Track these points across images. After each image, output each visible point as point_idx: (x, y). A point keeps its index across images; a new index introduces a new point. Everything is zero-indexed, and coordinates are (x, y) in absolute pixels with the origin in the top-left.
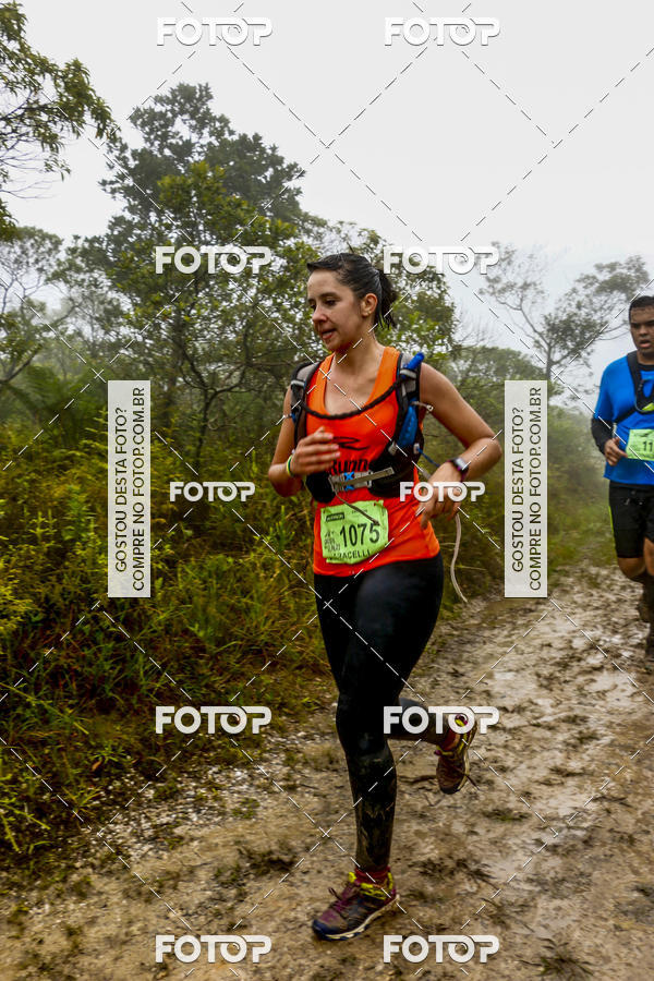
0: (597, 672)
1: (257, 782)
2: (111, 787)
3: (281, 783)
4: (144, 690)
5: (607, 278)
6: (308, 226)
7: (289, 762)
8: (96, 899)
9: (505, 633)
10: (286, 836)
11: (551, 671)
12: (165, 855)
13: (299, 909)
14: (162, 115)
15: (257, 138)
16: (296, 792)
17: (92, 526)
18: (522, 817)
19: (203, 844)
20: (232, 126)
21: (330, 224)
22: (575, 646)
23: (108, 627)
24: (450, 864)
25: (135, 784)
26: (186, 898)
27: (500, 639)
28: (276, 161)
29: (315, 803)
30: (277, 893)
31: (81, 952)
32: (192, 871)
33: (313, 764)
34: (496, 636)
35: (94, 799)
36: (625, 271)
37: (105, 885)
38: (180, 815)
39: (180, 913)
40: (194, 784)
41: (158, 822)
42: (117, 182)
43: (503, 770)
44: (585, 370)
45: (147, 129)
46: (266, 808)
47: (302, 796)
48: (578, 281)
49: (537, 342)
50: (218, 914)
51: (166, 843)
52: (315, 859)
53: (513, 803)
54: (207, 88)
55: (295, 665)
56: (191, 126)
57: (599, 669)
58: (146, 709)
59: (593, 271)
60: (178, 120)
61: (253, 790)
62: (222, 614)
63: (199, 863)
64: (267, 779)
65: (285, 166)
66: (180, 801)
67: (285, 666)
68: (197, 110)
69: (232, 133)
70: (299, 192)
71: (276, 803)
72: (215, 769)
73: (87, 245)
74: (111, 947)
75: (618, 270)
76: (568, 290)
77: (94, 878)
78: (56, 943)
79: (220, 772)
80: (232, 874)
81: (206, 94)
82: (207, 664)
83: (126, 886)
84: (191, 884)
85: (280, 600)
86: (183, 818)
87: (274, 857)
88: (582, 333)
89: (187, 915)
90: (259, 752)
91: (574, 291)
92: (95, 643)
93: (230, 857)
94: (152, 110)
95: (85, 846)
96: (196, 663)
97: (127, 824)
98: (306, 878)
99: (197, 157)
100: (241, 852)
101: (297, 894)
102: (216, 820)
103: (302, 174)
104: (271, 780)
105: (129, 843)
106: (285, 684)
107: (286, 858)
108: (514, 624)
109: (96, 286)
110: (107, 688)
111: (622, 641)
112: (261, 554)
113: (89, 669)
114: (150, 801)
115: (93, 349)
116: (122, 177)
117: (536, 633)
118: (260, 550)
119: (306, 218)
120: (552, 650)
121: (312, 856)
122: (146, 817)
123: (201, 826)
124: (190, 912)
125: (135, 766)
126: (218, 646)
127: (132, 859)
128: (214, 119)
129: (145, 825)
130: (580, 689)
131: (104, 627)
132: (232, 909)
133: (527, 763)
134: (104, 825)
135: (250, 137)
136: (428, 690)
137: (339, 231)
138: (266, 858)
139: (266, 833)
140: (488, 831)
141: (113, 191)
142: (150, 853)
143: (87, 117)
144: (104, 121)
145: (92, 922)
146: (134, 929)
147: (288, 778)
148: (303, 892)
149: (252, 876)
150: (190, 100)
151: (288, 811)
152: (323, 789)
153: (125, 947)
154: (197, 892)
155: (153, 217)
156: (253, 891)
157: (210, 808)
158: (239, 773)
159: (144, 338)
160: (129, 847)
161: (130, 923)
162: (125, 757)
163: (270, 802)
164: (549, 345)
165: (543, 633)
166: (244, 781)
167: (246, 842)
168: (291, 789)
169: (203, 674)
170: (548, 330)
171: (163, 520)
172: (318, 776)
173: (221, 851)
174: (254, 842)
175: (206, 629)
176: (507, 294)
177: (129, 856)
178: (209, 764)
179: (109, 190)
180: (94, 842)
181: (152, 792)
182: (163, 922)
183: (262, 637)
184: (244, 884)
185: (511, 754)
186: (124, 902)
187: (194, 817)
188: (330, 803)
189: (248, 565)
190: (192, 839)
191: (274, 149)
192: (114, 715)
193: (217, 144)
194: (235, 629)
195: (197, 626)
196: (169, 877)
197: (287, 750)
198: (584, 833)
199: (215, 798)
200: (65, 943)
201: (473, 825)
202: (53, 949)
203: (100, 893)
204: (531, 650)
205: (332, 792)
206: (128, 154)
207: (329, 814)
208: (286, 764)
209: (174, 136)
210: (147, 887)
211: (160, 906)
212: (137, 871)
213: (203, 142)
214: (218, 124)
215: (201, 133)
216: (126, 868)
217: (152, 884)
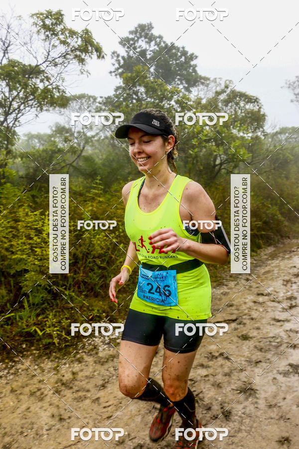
6: (202, 81)
8: (84, 363)
12: (112, 349)
14: (132, 39)
20: (164, 39)
21: (211, 79)
28: (184, 53)
31: (76, 380)
34: (273, 263)
37: (89, 359)
39: (113, 369)
42: (116, 71)
54: (151, 24)
56: (146, 42)
60: (140, 40)
68: (147, 34)
69: (164, 42)
70: (196, 66)
73: (106, 100)
74: (87, 379)
77: (85, 356)
78: (68, 376)
81: (150, 27)
83: (96, 360)
94: (128, 38)
95: (84, 345)
97: (100, 338)
103: (196, 57)
105: (100, 345)
110: (97, 288)
113: (90, 281)
116: (118, 69)
119: (201, 78)
125: (106, 317)
128: (155, 38)
129: (107, 338)
137: (216, 82)
141: (115, 75)
142: (107, 348)
145: (82, 370)
146: (96, 373)
150: (144, 31)
161: (95, 371)
162: (102, 314)
177: (99, 349)
180: (87, 344)
182: (106, 372)
186: (94, 365)
191: (183, 48)
192: (100, 298)
193: (157, 49)
196: (111, 357)
200: (71, 376)
202: (68, 378)
203: (86, 361)
206: (120, 58)
209: (139, 48)
210: (103, 360)
211: (106, 366)
212: (101, 355)
213: (151, 49)
214: (158, 40)
215: (150, 45)
216: (97, 353)
217: (105, 359)
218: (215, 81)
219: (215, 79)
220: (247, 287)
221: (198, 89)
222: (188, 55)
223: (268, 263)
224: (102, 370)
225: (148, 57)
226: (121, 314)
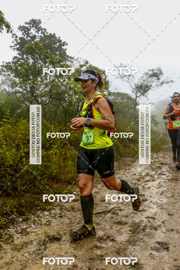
0: (148, 182)
1: (51, 215)
2: (9, 218)
3: (58, 215)
4: (19, 190)
5: (151, 73)
6: (69, 59)
7: (61, 209)
8: (3, 251)
9: (123, 171)
10: (59, 230)
11: (135, 182)
12: (24, 237)
13: (62, 251)
14: (27, 28)
15: (54, 34)
16: (62, 218)
17: (5, 143)
18: (126, 223)
19: (35, 234)
20: (47, 31)
21: (75, 58)
22: (142, 175)
23: (9, 172)
24: (105, 237)
25: (16, 217)
26: (30, 250)
27: (122, 173)
28: (60, 41)
29: (67, 221)
30: (56, 247)
32: (32, 242)
33: (68, 210)
34: (120, 172)
35: (4, 222)
36: (156, 71)
37: (6, 247)
38: (29, 225)
39: (28, 254)
40: (33, 216)
41: (23, 228)
42: (15, 46)
43: (121, 210)
44: (146, 99)
45: (23, 31)
46: (54, 223)
47: (64, 219)
48: (144, 74)
49: (133, 91)
50: (38, 254)
51: (24, 234)
52: (67, 237)
53: (124, 219)
54: (40, 20)
55: (63, 182)
56: (35, 31)
57: (148, 181)
58: (20, 195)
59: (148, 71)
60: (32, 29)
61: (50, 217)
62: (43, 168)
63: (34, 239)
64: (54, 214)
65: (62, 42)
66: (29, 221)
67: (60, 182)
68: (37, 26)
69: (47, 33)
70: (66, 50)
71: (57, 221)
72: (40, 212)
73: (6, 64)
75: (154, 71)
76: (141, 77)
77: (3, 245)
79: (41, 213)
80: (43, 242)
81: (40, 22)
82: (38, 182)
83: (12, 247)
84: (31, 245)
85: (59, 163)
86: (30, 226)
87: (55, 237)
88: (145, 88)
89: (30, 254)
90: (52, 207)
91: (143, 77)
92: (5, 177)
93: (43, 237)
94: (24, 26)
95: (1, 235)
96: (35, 182)
97: (14, 228)
98: (64, 243)
99: (37, 39)
100: (46, 236)
101: (62, 247)
102: (39, 226)
103: (67, 44)
104: (56, 215)
106: (60, 187)
107: (59, 237)
108: (126, 169)
109: (9, 76)
110: (9, 189)
111: (155, 173)
112: (54, 151)
113: (3, 184)
114: (20, 222)
115: (8, 94)
117: (131, 171)
118: (54, 149)
119: (68, 57)
120: (136, 176)
121: (66, 236)
122: (19, 226)
123: (35, 228)
124: (31, 254)
125: (16, 212)
126: (41, 177)
127: (14, 239)
128: (42, 29)
129: (19, 229)
130: (143, 187)
131: (8, 172)
132: (43, 252)
133: (128, 208)
134: (7, 229)
135: (52, 34)
136: (101, 188)
137: (77, 60)
138: (53, 237)
139: (53, 230)
140: (116, 228)
141: (14, 49)
142: (20, 237)
143: (4, 27)
144: (9, 28)
146: (14, 259)
147: (60, 214)
148: (63, 247)
149: (49, 243)
151: (60, 223)
152: (70, 217)
153: (11, 265)
154: (32, 248)
155: (25, 56)
156: (49, 247)
157: (38, 223)
158: (46, 213)
159: (23, 90)
160: (14, 235)
161: (13, 258)
162: (14, 209)
163: (55, 221)
164: (136, 92)
165: (134, 171)
166: (48, 215)
167: (48, 233)
168: (61, 217)
169: (37, 185)
170: (136, 88)
171: (26, 142)
172: (69, 213)
173: (40, 236)
174: (49, 232)
175: (38, 172)
176: (124, 78)
177: (14, 238)
178: (38, 210)
179: (13, 49)
180: (4, 234)
181: (21, 219)
182: (22, 257)
183: (54, 174)
184: (46, 245)
185: (123, 205)
186: (12, 251)
187: (33, 226)
188: (72, 221)
189: (50, 154)
190: (32, 232)
191: (59, 38)
192: (11, 197)
193: (43, 36)
194: (46, 172)
195: (35, 171)
196: (25, 244)
197: (60, 206)
198: (143, 227)
199: (39, 220)
201: (112, 226)
203: (5, 249)
204: (130, 176)
205: (72, 218)
206: (18, 39)
207: (71, 224)
208: (60, 210)
209: (31, 34)
211: (22, 252)
212: (16, 242)
213: (39, 35)
214: (43, 31)
215: (39, 33)
216: (13, 241)
217: (20, 246)
219: (78, 58)
224: (19, 255)
226: (28, 209)
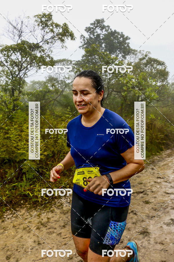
6: (133, 52)
8: (55, 213)
14: (92, 28)
20: (111, 28)
21: (138, 51)
28: (122, 36)
31: (49, 222)
37: (57, 211)
54: (103, 19)
56: (100, 29)
60: (97, 29)
69: (111, 30)
70: (129, 43)
74: (55, 222)
77: (55, 209)
78: (45, 220)
81: (103, 21)
83: (61, 211)
94: (90, 27)
103: (130, 38)
105: (64, 203)
116: (84, 45)
119: (132, 50)
127: (64, 206)
128: (105, 27)
142: (68, 205)
145: (53, 217)
150: (99, 23)
186: (60, 214)
191: (122, 33)
193: (107, 33)
200: (47, 220)
202: (45, 221)
206: (85, 39)
209: (96, 33)
210: (65, 212)
213: (103, 33)
214: (107, 28)
215: (103, 31)
218: (140, 52)
219: (140, 51)
220: (152, 173)
221: (130, 57)
222: (125, 37)
223: (166, 159)
224: (64, 217)
225: (101, 38)
